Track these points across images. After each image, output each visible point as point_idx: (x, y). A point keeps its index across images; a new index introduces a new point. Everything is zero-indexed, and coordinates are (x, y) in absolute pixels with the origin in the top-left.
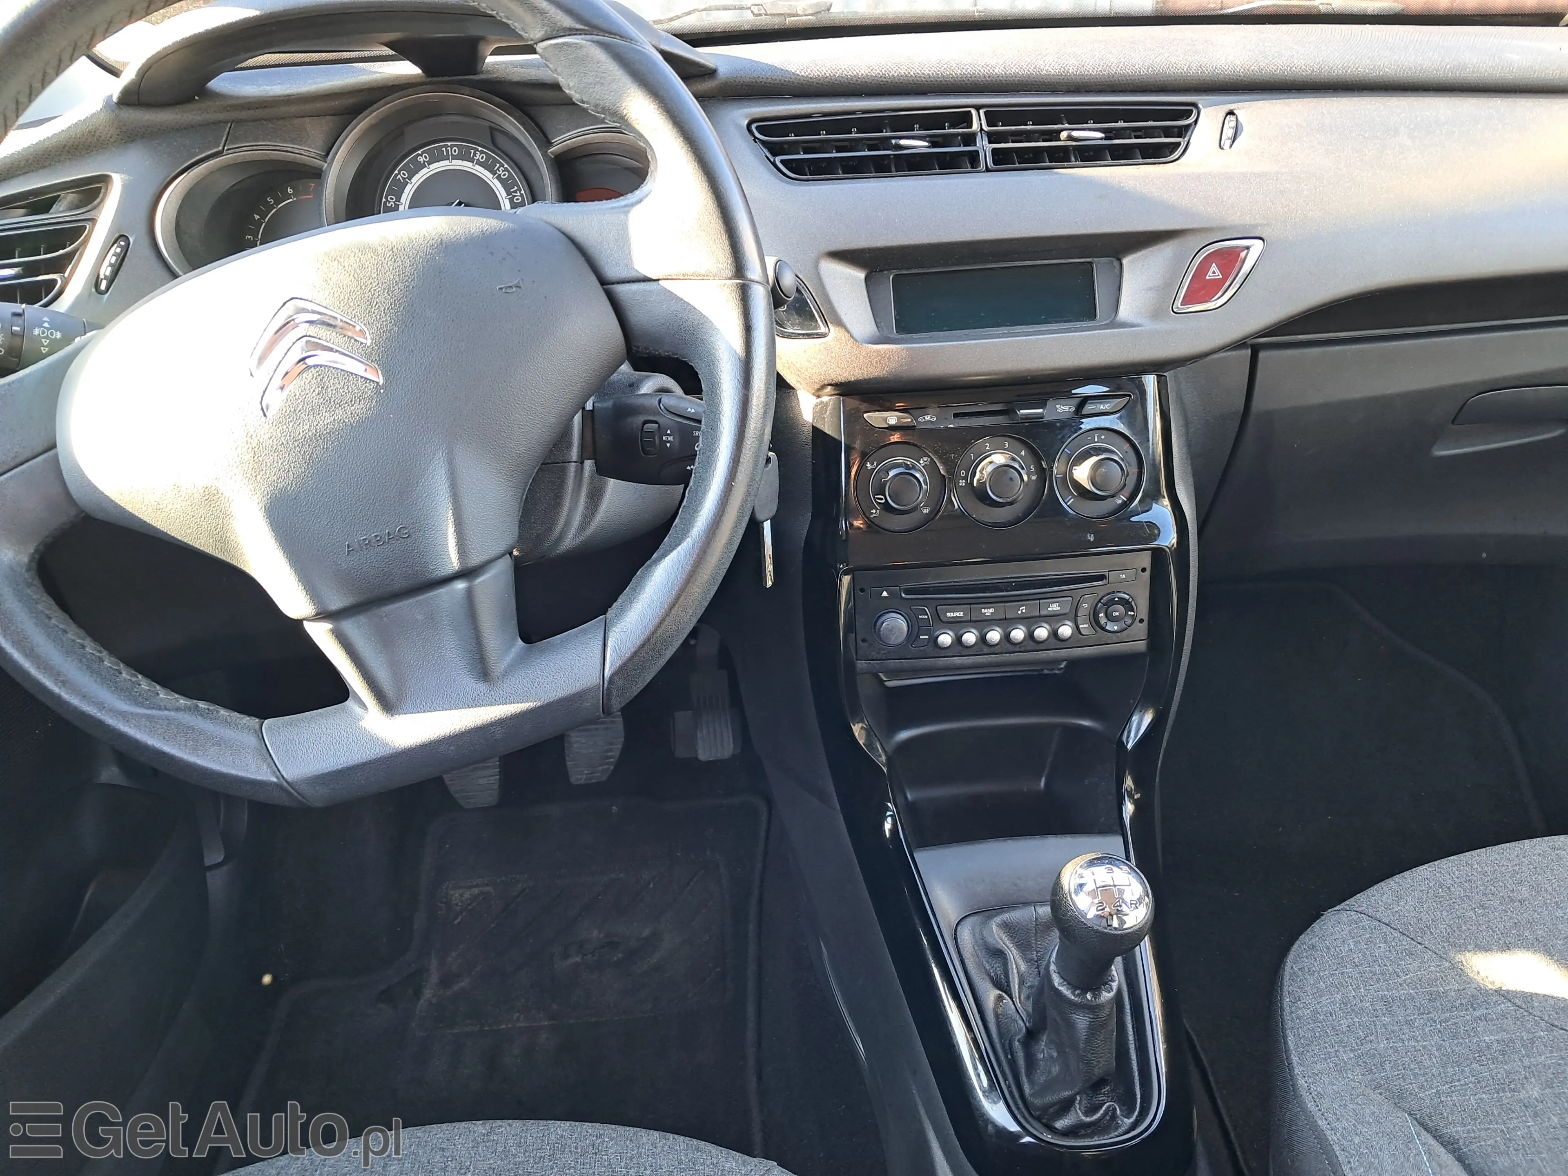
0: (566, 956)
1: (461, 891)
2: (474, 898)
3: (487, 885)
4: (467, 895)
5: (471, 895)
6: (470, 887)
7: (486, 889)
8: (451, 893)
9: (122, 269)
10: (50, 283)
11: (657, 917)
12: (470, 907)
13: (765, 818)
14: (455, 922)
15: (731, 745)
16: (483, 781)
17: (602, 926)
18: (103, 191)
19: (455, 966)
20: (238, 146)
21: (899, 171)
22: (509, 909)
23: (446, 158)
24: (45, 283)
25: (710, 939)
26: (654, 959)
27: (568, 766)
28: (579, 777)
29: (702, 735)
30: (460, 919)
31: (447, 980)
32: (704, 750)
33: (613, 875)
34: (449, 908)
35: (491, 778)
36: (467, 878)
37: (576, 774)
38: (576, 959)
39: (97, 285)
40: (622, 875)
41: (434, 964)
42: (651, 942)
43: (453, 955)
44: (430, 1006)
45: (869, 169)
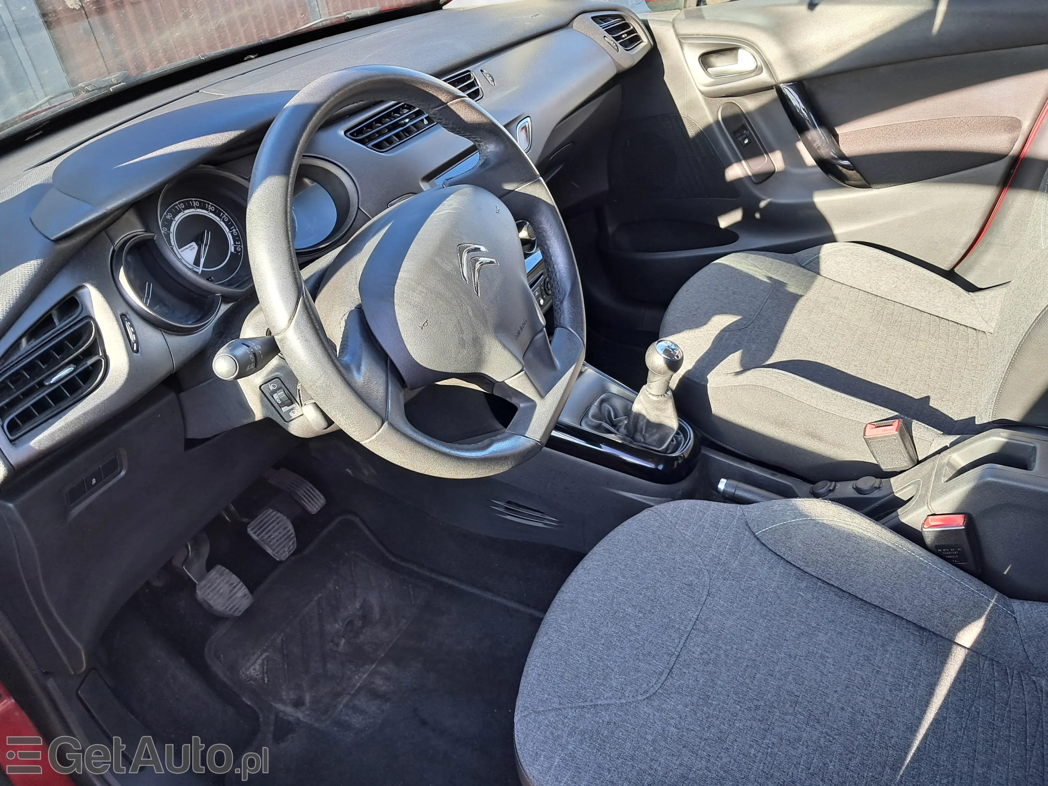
0: (337, 645)
1: (252, 668)
2: (262, 665)
3: (262, 654)
4: (257, 667)
5: (259, 665)
6: (255, 662)
7: (264, 656)
8: (248, 673)
9: (137, 333)
10: (97, 364)
11: (355, 595)
12: (265, 670)
13: (357, 520)
14: (266, 682)
15: (322, 496)
16: (240, 594)
17: (336, 621)
18: (77, 298)
19: (293, 695)
20: (118, 241)
21: (407, 137)
22: (285, 653)
23: (180, 212)
24: (93, 365)
25: (388, 581)
26: (377, 609)
27: (274, 555)
28: (285, 554)
29: (305, 501)
30: (266, 679)
31: (298, 703)
32: (311, 508)
33: (316, 598)
34: (255, 680)
35: (242, 590)
36: (248, 660)
37: (282, 554)
38: (343, 640)
39: (133, 349)
40: (320, 595)
41: (279, 706)
42: (365, 606)
43: (284, 693)
44: (309, 715)
45: (396, 140)
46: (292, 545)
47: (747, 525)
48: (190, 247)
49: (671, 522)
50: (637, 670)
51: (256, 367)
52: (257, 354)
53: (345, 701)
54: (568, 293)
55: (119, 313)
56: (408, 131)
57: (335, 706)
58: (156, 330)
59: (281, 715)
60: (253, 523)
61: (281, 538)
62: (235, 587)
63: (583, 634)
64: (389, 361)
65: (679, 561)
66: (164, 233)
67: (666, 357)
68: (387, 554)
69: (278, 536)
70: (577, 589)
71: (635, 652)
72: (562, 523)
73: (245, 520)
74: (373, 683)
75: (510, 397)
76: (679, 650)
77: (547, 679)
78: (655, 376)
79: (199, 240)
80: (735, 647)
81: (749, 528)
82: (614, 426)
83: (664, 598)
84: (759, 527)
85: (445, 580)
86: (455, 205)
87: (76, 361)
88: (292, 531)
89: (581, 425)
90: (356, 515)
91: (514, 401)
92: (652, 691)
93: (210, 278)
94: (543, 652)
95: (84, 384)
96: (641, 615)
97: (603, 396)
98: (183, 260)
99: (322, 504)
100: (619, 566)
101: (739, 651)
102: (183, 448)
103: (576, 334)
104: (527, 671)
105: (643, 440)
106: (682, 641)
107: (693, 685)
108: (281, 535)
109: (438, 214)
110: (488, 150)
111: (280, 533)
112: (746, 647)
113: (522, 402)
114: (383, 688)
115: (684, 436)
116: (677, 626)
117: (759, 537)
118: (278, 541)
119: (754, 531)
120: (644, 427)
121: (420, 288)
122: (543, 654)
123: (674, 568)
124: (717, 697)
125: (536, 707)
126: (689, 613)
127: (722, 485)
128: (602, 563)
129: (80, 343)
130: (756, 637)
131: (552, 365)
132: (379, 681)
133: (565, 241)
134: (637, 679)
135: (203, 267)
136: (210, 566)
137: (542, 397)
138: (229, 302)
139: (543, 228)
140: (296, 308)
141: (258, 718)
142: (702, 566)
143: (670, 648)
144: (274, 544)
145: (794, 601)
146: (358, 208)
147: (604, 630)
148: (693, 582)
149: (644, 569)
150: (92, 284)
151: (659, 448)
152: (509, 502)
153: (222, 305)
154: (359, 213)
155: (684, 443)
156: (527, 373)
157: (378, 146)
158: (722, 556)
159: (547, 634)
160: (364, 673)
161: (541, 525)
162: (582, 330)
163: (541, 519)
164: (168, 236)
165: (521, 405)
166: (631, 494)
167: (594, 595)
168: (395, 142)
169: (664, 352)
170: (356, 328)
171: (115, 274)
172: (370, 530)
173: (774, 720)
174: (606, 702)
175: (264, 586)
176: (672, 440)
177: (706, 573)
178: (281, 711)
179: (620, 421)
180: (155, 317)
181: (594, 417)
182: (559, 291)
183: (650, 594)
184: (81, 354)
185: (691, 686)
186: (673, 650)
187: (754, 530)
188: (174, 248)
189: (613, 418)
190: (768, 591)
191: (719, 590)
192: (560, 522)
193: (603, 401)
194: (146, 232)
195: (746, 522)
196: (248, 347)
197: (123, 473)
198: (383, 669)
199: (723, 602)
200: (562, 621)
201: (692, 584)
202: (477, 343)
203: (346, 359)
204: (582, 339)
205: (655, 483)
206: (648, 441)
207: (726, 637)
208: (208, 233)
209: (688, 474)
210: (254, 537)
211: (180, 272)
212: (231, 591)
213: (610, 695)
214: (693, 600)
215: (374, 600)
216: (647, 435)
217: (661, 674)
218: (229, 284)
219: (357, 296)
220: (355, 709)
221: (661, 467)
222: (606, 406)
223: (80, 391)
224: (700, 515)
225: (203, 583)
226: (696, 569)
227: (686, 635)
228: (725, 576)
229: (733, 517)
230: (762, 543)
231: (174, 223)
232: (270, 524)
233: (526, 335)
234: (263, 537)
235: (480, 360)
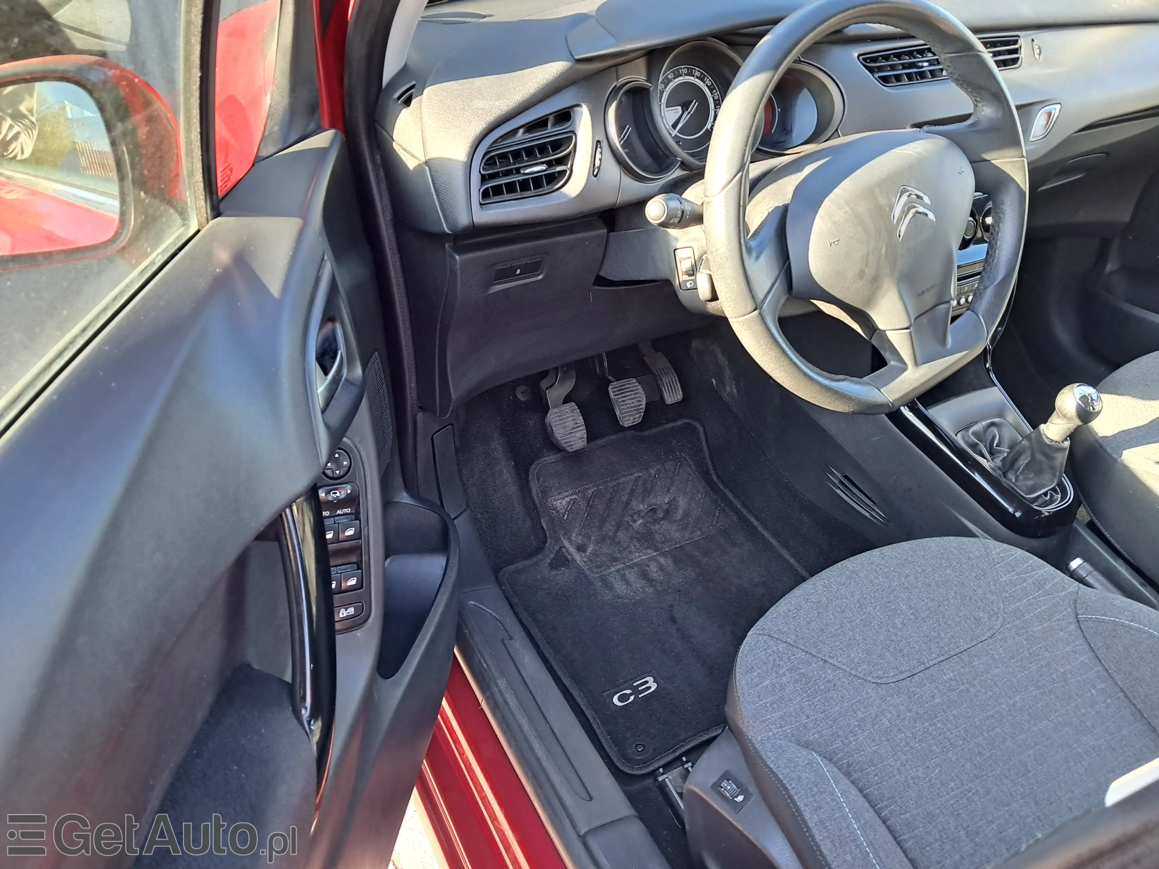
0: (635, 521)
1: (560, 501)
2: (568, 503)
3: (572, 495)
4: (564, 503)
5: (566, 502)
6: (563, 498)
7: (573, 497)
8: (555, 503)
9: (602, 161)
10: (563, 173)
11: (668, 491)
12: (568, 509)
13: (701, 429)
14: (565, 518)
15: (681, 393)
16: (578, 435)
17: (643, 502)
18: (572, 113)
19: (580, 540)
20: (622, 80)
21: (918, 80)
22: (590, 504)
23: (681, 75)
24: (559, 172)
25: (702, 495)
26: (680, 512)
27: (620, 418)
28: (628, 422)
29: (665, 390)
30: (566, 516)
31: (581, 549)
32: (668, 398)
33: (636, 475)
34: (557, 512)
35: (582, 432)
36: (559, 494)
37: (626, 421)
38: (641, 521)
39: (593, 172)
40: (640, 474)
41: (566, 543)
42: (673, 504)
43: (574, 535)
44: (585, 562)
45: (905, 80)
46: (637, 418)
47: (1075, 602)
48: (675, 109)
49: (993, 559)
50: (881, 657)
51: (679, 222)
52: (685, 213)
53: (618, 567)
54: (996, 283)
55: (597, 139)
56: (922, 75)
57: (609, 567)
58: (617, 166)
59: (564, 550)
60: (615, 384)
61: (632, 407)
62: (578, 427)
63: (848, 602)
64: (787, 263)
65: (980, 595)
66: (660, 90)
67: (1081, 403)
68: (712, 472)
69: (630, 404)
70: (864, 564)
71: (888, 642)
72: (889, 522)
73: (610, 378)
74: (648, 566)
75: (885, 351)
76: (931, 663)
77: (795, 617)
78: (1058, 418)
79: (685, 106)
80: (990, 693)
81: (1076, 607)
82: (991, 453)
83: (944, 616)
84: (1086, 611)
85: (752, 519)
86: (919, 150)
87: (549, 164)
88: (644, 406)
89: (956, 435)
90: (702, 425)
91: (887, 355)
92: (884, 680)
93: (679, 142)
94: (803, 595)
95: (547, 185)
96: (912, 617)
97: (997, 420)
98: (664, 119)
99: (678, 399)
100: (918, 568)
101: (992, 700)
102: (592, 282)
103: (984, 325)
104: (781, 603)
105: (1014, 480)
106: (939, 659)
107: (927, 699)
108: (632, 405)
109: (900, 151)
110: (983, 113)
111: (633, 403)
112: (1002, 700)
113: (894, 360)
114: (654, 575)
115: (1062, 497)
116: (942, 644)
117: (1079, 619)
118: (628, 408)
119: (1078, 612)
120: (1022, 468)
121: (847, 209)
122: (802, 597)
123: (970, 598)
124: (945, 722)
125: (772, 632)
126: (961, 641)
127: (1075, 564)
128: (901, 557)
129: (558, 151)
130: (1017, 698)
131: (943, 341)
132: (653, 568)
133: (1020, 231)
134: (877, 664)
135: (678, 132)
136: (567, 400)
137: (916, 364)
138: (684, 170)
139: (1003, 209)
140: (732, 180)
141: (545, 542)
142: (1000, 611)
143: (923, 657)
144: (624, 409)
145: (1081, 693)
146: (837, 130)
147: (870, 609)
148: (982, 619)
149: (940, 583)
150: (588, 106)
151: (1027, 494)
152: (846, 477)
153: (678, 170)
154: (835, 134)
155: (1058, 504)
156: (913, 333)
157: (885, 80)
158: (1027, 614)
159: (815, 584)
160: (644, 555)
161: (867, 514)
162: (993, 323)
163: (871, 509)
164: (662, 93)
165: (892, 363)
166: (973, 526)
167: (877, 577)
168: (903, 80)
169: (1081, 397)
170: (775, 221)
171: (607, 105)
172: (708, 446)
173: (991, 774)
174: (837, 664)
175: (600, 442)
176: (1046, 494)
177: (1001, 619)
178: (564, 547)
179: (1000, 452)
180: (622, 154)
181: (975, 434)
182: (988, 277)
183: (932, 605)
184: (555, 160)
185: (924, 698)
186: (926, 661)
187: (1080, 612)
188: (662, 106)
189: (995, 445)
190: (1058, 669)
191: (1005, 639)
192: (888, 520)
193: (993, 424)
194: (647, 81)
195: (1076, 601)
196: (681, 203)
197: (540, 277)
198: (662, 560)
199: (1002, 651)
200: (835, 582)
201: (980, 620)
202: (875, 282)
203: (753, 244)
204: (988, 332)
205: (1006, 527)
206: (1018, 484)
207: (985, 681)
208: (695, 103)
209: (1043, 536)
210: (612, 395)
211: (658, 127)
212: (573, 429)
213: (844, 661)
214: (972, 633)
215: (682, 503)
216: (1021, 477)
217: (902, 672)
218: (692, 155)
219: (790, 196)
220: (624, 578)
221: (1018, 514)
222: (995, 430)
223: (541, 189)
224: (1029, 569)
225: (556, 410)
226: (993, 610)
227: (946, 657)
228: (1019, 632)
229: (1064, 589)
230: (1081, 628)
231: (672, 83)
232: (629, 391)
233: (929, 299)
234: (618, 398)
235: (871, 299)
